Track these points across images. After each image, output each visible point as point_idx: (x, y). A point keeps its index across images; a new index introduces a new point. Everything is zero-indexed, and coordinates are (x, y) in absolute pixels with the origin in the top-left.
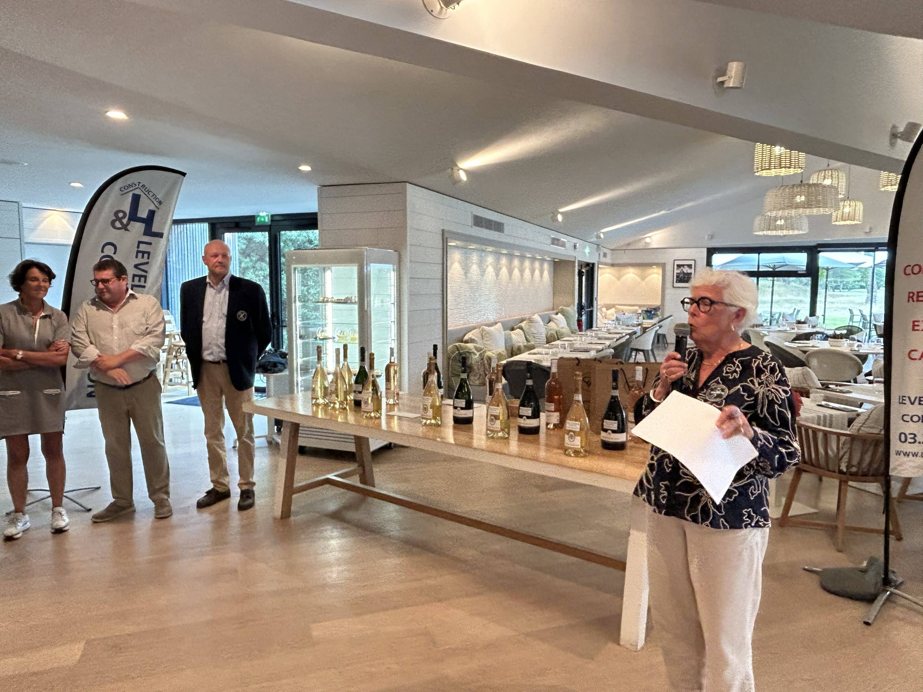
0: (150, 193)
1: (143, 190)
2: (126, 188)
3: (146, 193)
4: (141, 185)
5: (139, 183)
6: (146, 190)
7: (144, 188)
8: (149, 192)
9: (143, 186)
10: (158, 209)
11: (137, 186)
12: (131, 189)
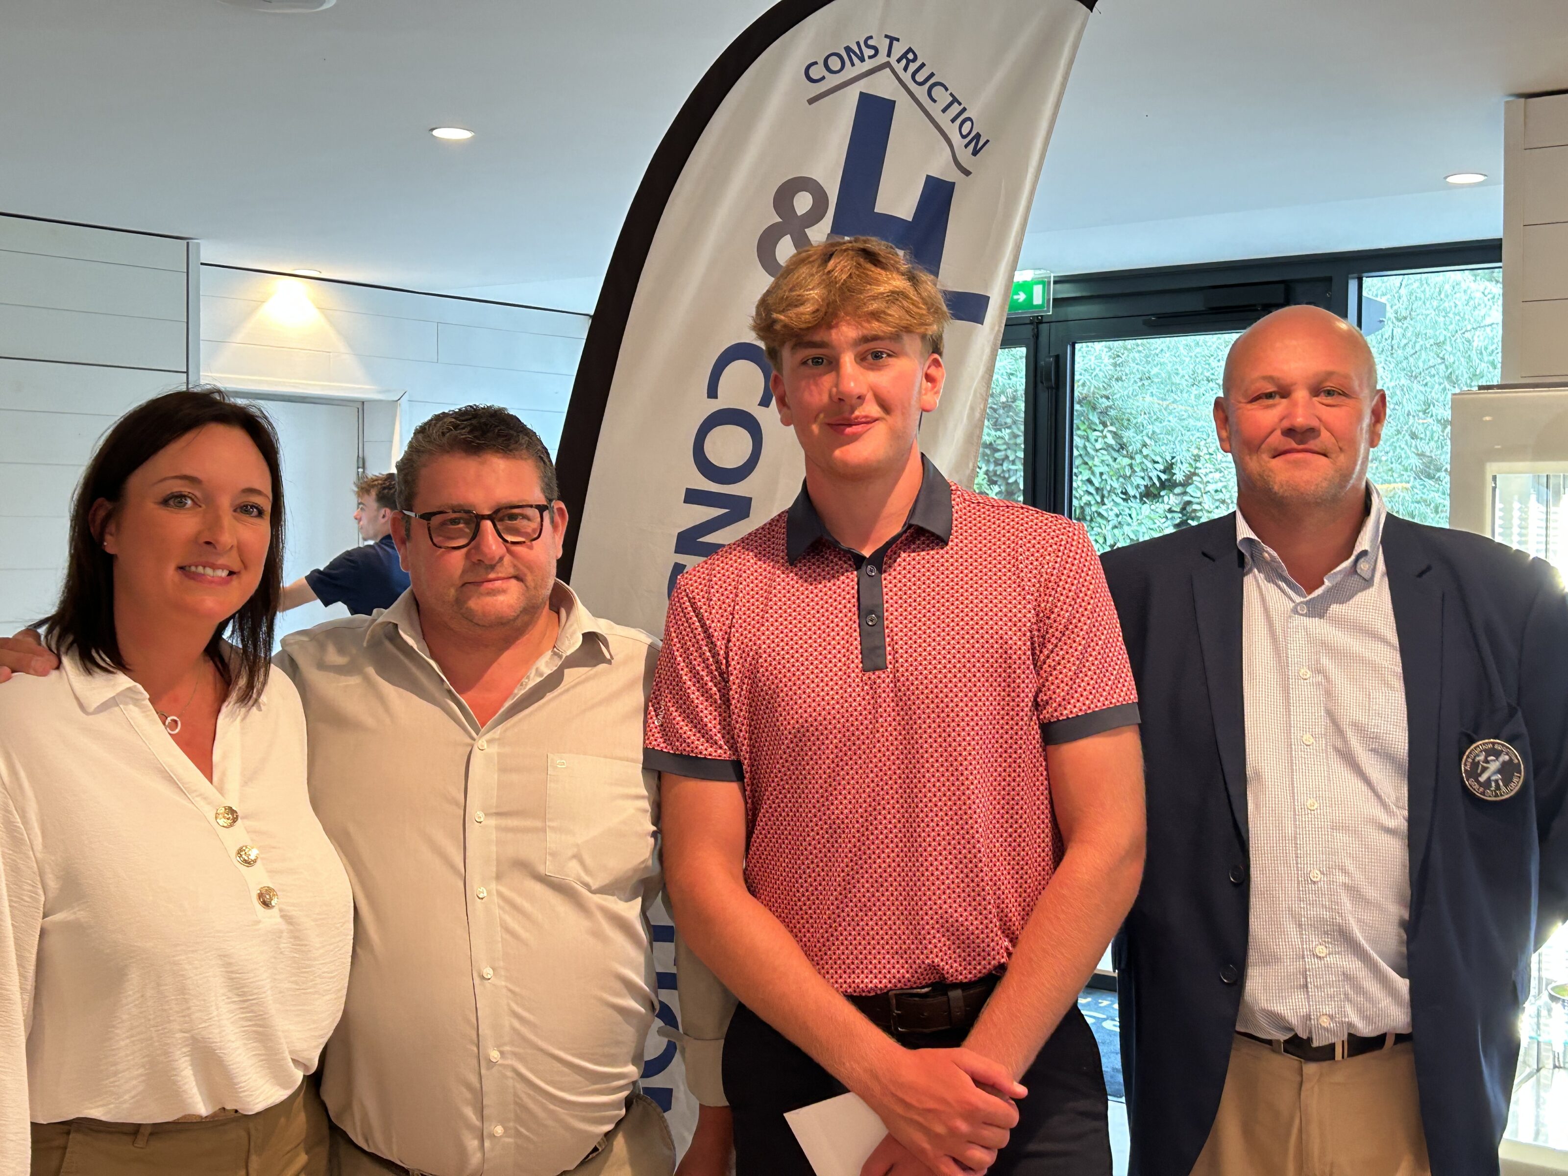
0: (937, 92)
1: (906, 77)
2: (834, 63)
3: (921, 92)
4: (899, 50)
5: (892, 40)
6: (920, 77)
7: (913, 67)
8: (932, 84)
9: (909, 56)
10: (967, 173)
11: (882, 58)
12: (850, 72)
